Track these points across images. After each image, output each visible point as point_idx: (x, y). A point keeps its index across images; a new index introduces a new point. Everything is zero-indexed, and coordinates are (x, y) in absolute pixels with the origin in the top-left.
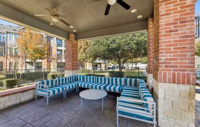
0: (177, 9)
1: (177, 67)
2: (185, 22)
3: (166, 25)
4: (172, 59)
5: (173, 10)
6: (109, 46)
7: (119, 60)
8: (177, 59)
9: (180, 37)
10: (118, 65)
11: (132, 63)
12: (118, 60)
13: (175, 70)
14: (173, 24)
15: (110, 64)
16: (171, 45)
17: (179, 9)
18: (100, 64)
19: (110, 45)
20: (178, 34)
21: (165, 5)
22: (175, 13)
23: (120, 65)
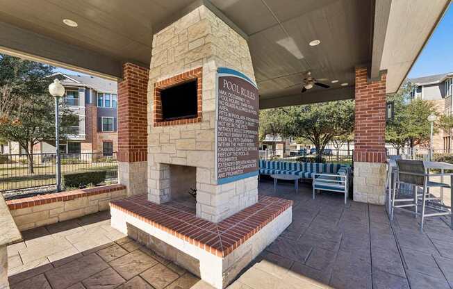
0: (371, 96)
1: (370, 147)
2: (378, 108)
3: (361, 110)
4: (367, 141)
5: (368, 97)
6: (299, 115)
7: (317, 137)
8: (370, 141)
9: (373, 122)
10: (315, 147)
11: (348, 142)
12: (314, 137)
13: (368, 151)
14: (367, 109)
15: (295, 144)
16: (365, 128)
17: (373, 97)
18: (273, 144)
19: (302, 114)
20: (372, 119)
21: (361, 91)
22: (369, 100)
23: (318, 146)
